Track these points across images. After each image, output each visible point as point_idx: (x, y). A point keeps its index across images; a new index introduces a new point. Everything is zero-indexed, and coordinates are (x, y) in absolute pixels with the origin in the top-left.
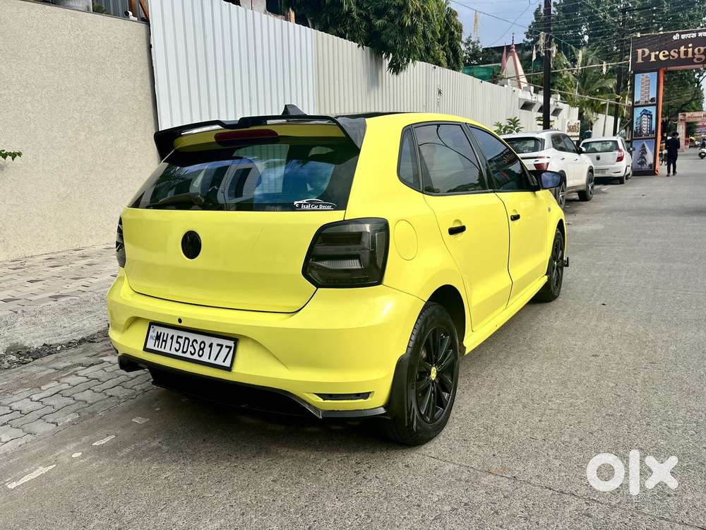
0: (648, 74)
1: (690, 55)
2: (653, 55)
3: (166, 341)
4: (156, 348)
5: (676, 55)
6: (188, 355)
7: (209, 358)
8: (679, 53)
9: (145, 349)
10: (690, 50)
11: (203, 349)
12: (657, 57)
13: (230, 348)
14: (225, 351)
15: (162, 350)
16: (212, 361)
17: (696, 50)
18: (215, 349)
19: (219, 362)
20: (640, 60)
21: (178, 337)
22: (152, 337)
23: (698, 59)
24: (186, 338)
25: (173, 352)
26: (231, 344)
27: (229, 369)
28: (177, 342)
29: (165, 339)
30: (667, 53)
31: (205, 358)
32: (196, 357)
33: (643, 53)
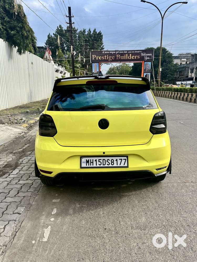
0: (96, 64)
1: (108, 59)
2: (97, 57)
3: (93, 162)
4: (88, 166)
5: (104, 58)
6: (106, 165)
7: (117, 165)
8: (104, 57)
9: (81, 167)
10: (108, 57)
11: (113, 162)
12: (98, 58)
13: (126, 159)
14: (123, 161)
15: (92, 166)
16: (119, 165)
17: (109, 57)
18: (119, 161)
19: (122, 165)
20: (93, 59)
21: (99, 160)
22: (83, 162)
23: (110, 60)
24: (103, 160)
25: (98, 166)
26: (125, 158)
27: (127, 167)
28: (99, 162)
29: (92, 161)
30: (101, 57)
31: (115, 165)
32: (110, 165)
33: (94, 56)
